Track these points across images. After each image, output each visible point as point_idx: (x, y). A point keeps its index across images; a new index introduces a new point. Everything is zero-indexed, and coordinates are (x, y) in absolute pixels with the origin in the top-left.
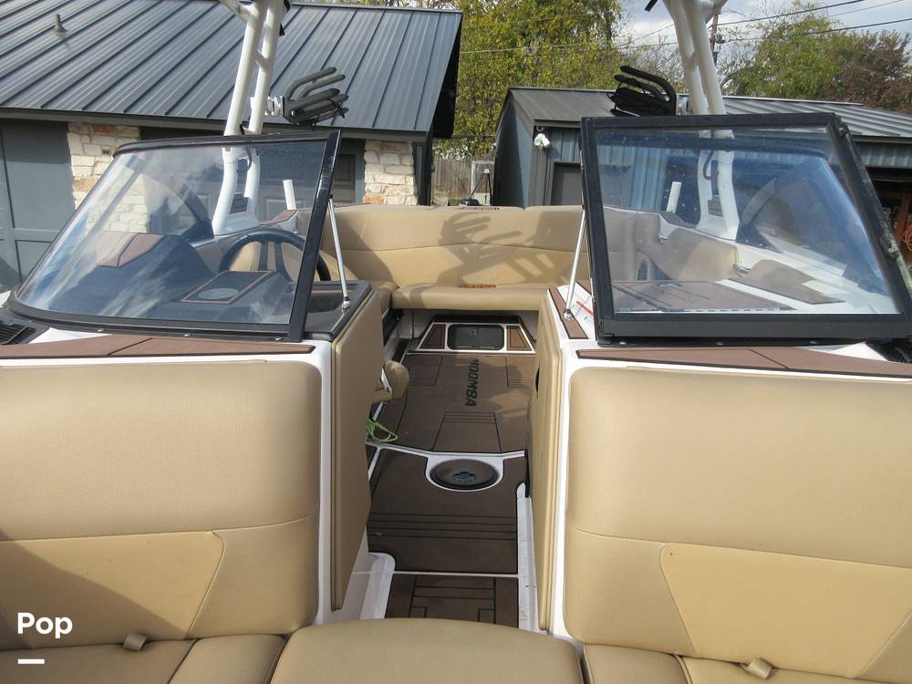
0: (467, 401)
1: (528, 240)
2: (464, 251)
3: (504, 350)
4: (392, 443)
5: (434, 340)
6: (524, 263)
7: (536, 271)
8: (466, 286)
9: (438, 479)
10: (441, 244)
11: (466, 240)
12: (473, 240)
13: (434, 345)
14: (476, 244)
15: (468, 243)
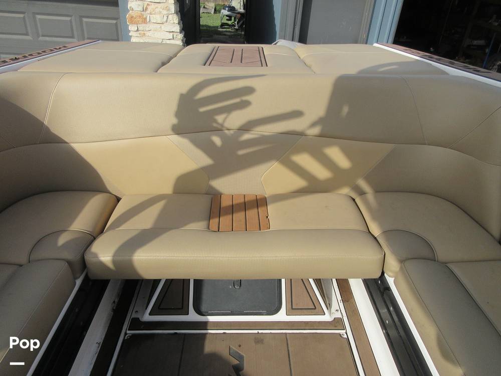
1: (313, 125)
2: (213, 144)
3: (282, 316)
10: (178, 130)
11: (215, 125)
12: (226, 125)
13: (172, 309)
14: (232, 132)
15: (219, 130)
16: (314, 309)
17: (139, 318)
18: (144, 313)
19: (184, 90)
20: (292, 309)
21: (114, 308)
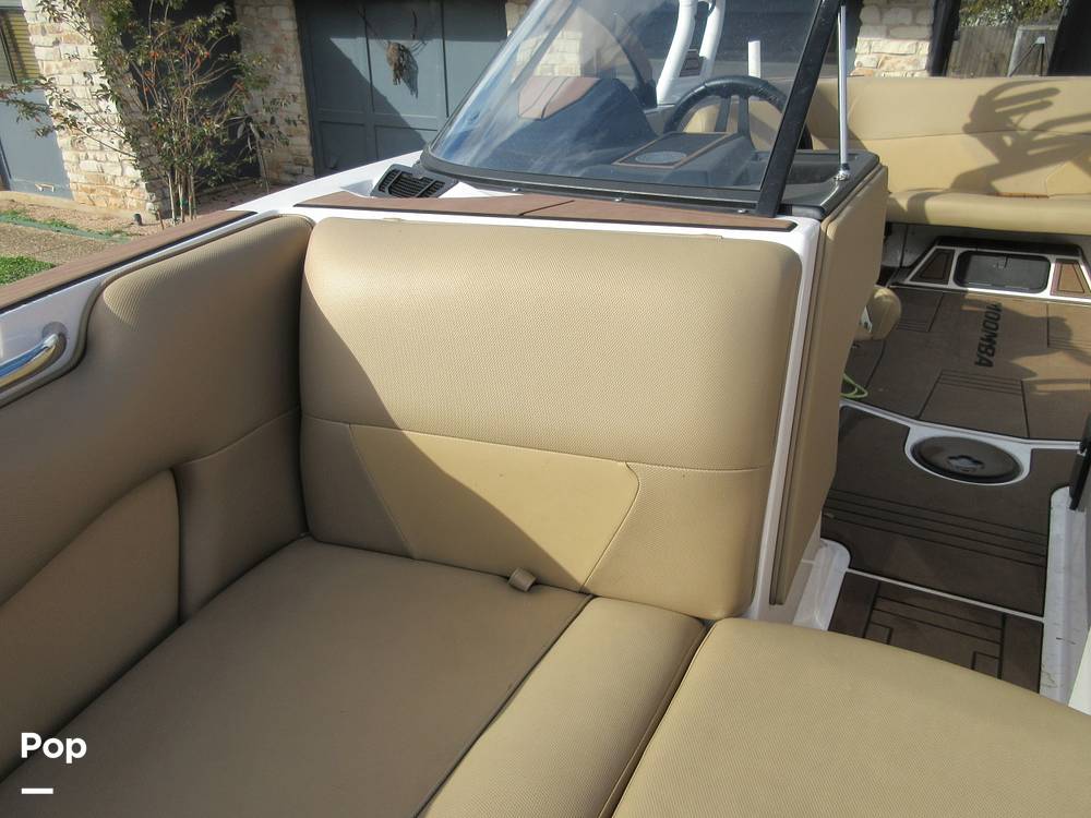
0: (978, 360)
2: (1003, 143)
3: (1045, 295)
4: (859, 400)
5: (935, 271)
8: (997, 194)
9: (922, 457)
10: (969, 130)
11: (1009, 125)
12: (1022, 125)
14: (1025, 132)
15: (1012, 130)
16: (1083, 292)
19: (983, 93)
20: (1058, 290)
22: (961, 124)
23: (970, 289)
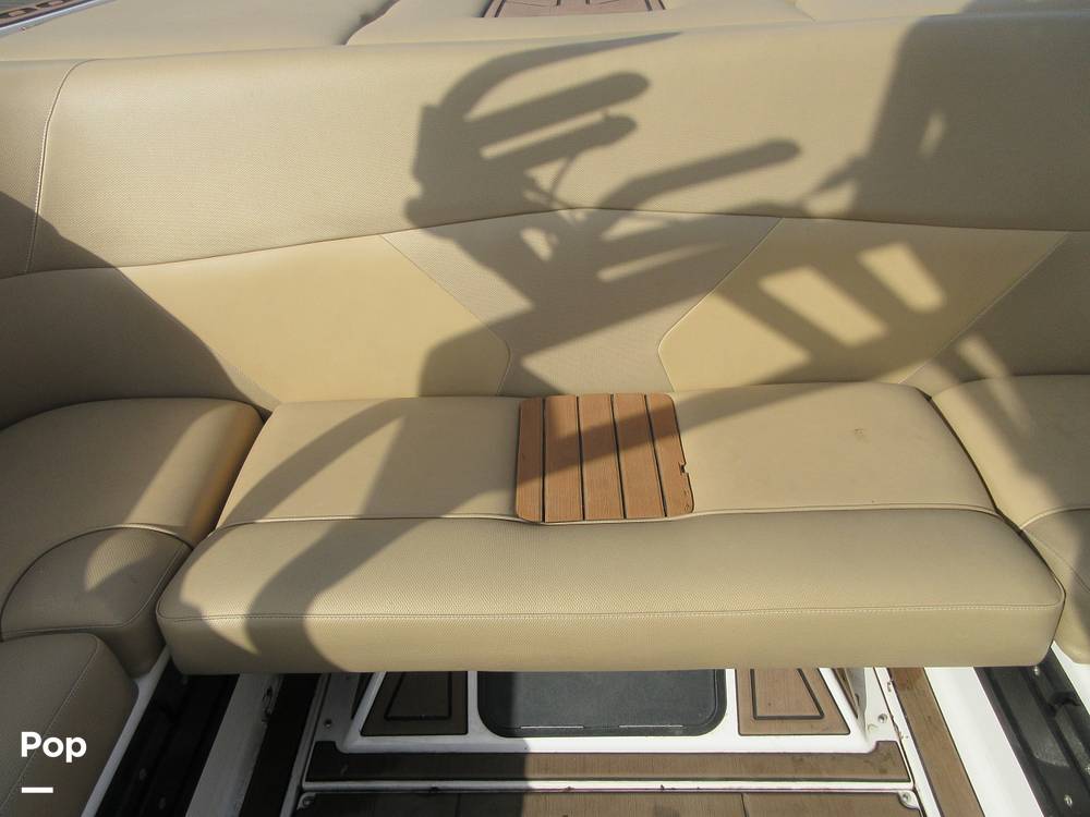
1: (832, 182)
3: (725, 737)
6: (805, 291)
7: (850, 323)
10: (422, 215)
11: (531, 196)
12: (565, 193)
13: (421, 718)
14: (580, 215)
15: (542, 209)
16: (820, 718)
17: (333, 743)
18: (346, 731)
19: (434, 94)
20: (756, 717)
21: (270, 711)
22: (397, 205)
23: (537, 745)
